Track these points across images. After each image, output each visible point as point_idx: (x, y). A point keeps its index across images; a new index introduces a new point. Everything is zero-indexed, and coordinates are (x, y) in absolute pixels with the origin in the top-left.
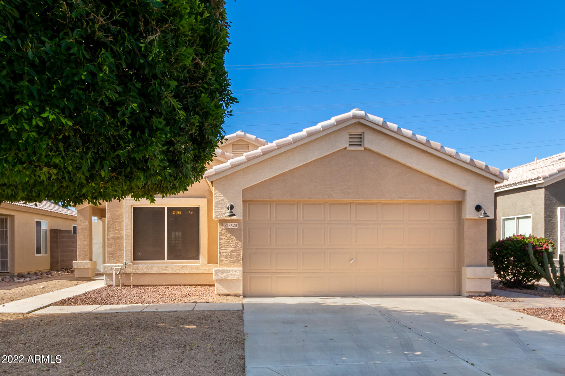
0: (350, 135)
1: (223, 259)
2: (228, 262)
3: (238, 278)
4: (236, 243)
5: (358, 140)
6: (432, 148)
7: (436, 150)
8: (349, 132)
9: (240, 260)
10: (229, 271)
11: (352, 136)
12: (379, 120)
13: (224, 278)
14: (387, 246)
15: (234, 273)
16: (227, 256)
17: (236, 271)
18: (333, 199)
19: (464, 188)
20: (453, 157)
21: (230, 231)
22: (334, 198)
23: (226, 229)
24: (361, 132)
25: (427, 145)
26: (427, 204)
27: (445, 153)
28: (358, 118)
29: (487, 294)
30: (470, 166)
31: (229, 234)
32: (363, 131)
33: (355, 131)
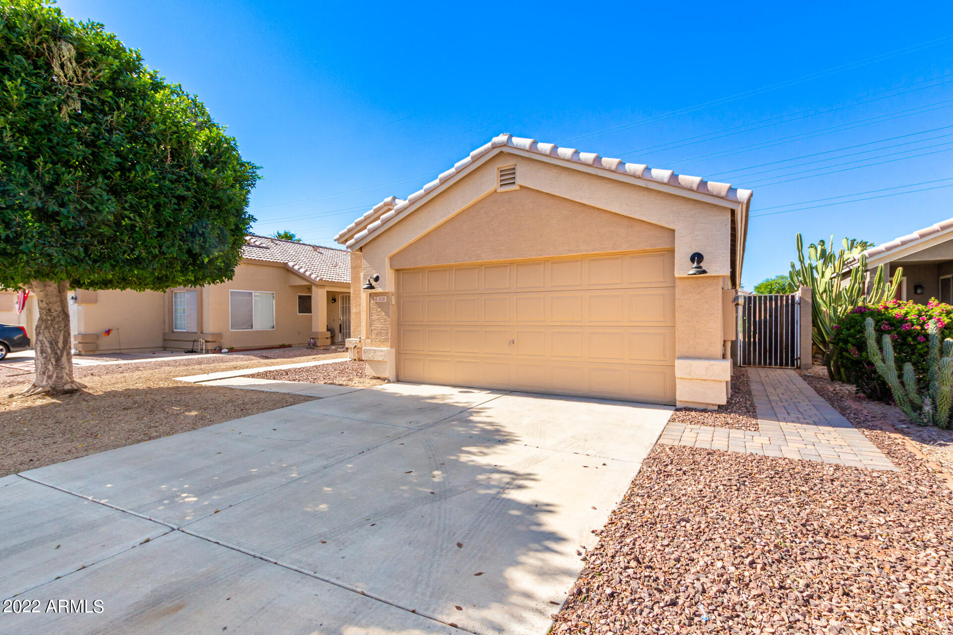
0: (501, 171)
1: (374, 337)
2: (377, 340)
3: (383, 359)
4: (385, 319)
5: (508, 177)
6: (605, 169)
7: (610, 171)
8: (498, 169)
9: (388, 339)
10: (375, 351)
11: (503, 173)
12: (525, 142)
13: (371, 359)
14: (559, 324)
15: (380, 354)
16: (377, 334)
17: (381, 351)
18: (481, 261)
19: (671, 227)
20: (639, 178)
21: (380, 305)
22: (483, 259)
23: (377, 303)
24: (513, 165)
25: (594, 165)
26: (618, 258)
27: (625, 174)
28: (500, 146)
29: (721, 409)
30: (671, 187)
31: (379, 309)
32: (514, 163)
33: (504, 165)
